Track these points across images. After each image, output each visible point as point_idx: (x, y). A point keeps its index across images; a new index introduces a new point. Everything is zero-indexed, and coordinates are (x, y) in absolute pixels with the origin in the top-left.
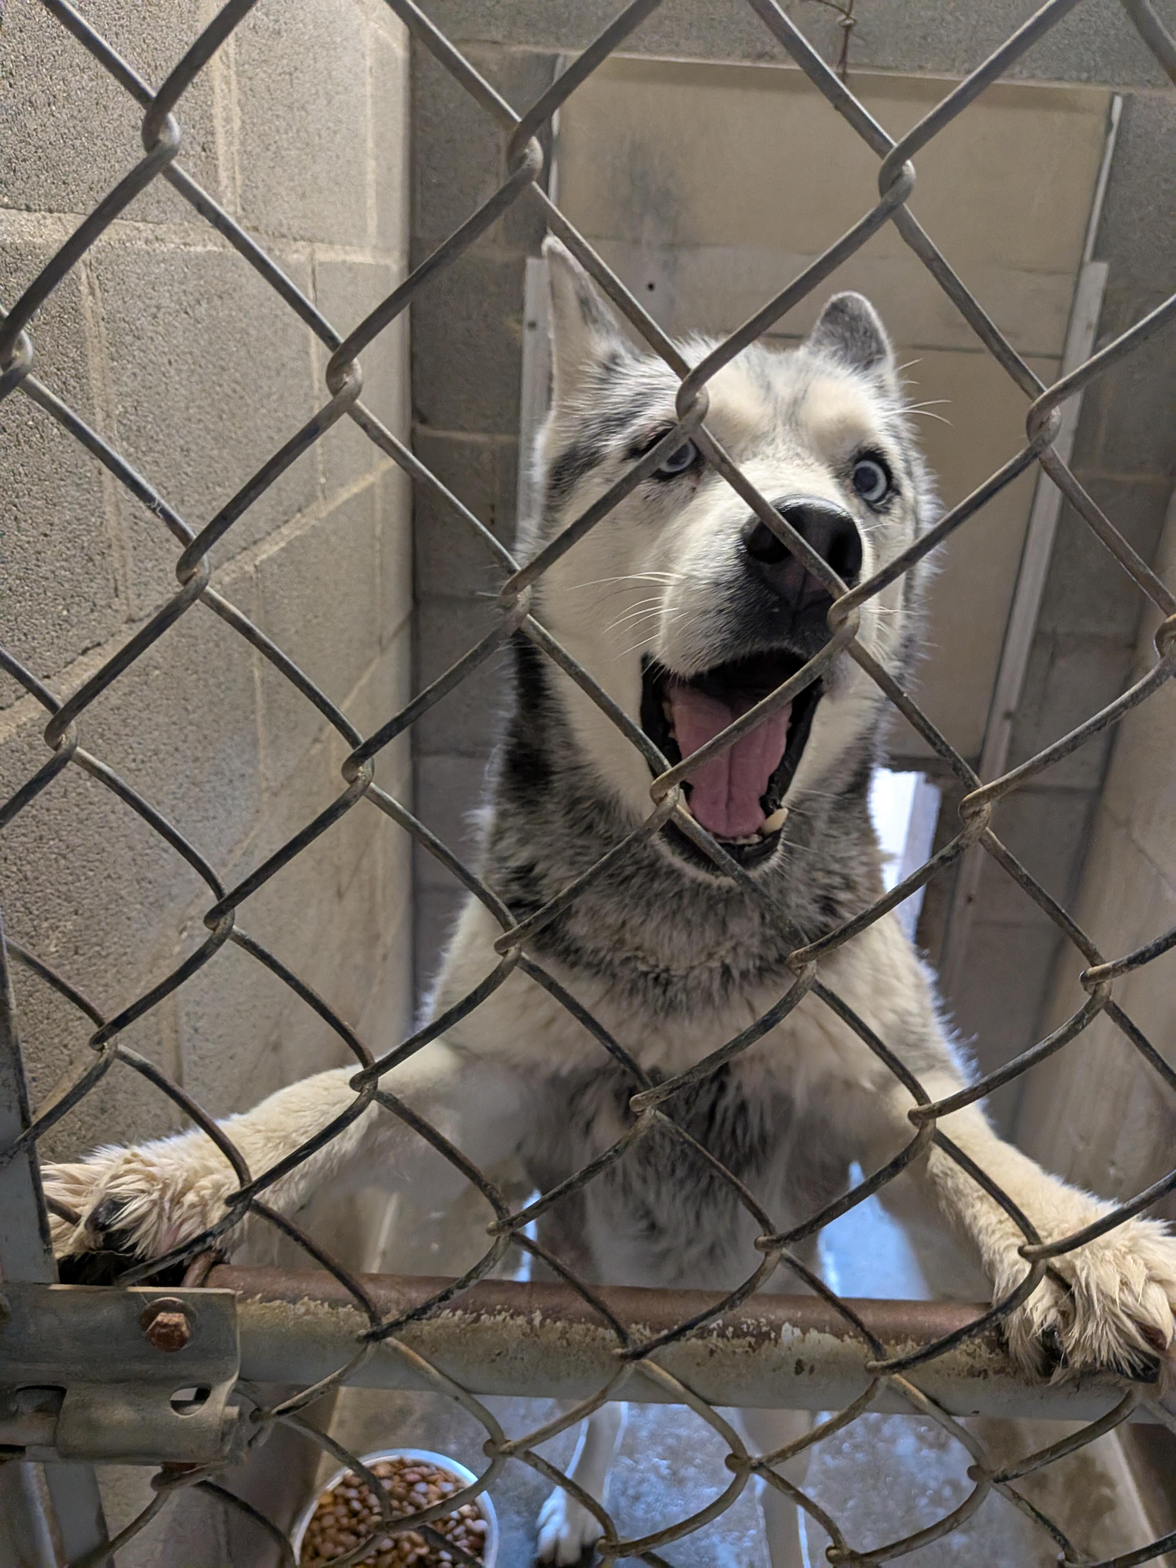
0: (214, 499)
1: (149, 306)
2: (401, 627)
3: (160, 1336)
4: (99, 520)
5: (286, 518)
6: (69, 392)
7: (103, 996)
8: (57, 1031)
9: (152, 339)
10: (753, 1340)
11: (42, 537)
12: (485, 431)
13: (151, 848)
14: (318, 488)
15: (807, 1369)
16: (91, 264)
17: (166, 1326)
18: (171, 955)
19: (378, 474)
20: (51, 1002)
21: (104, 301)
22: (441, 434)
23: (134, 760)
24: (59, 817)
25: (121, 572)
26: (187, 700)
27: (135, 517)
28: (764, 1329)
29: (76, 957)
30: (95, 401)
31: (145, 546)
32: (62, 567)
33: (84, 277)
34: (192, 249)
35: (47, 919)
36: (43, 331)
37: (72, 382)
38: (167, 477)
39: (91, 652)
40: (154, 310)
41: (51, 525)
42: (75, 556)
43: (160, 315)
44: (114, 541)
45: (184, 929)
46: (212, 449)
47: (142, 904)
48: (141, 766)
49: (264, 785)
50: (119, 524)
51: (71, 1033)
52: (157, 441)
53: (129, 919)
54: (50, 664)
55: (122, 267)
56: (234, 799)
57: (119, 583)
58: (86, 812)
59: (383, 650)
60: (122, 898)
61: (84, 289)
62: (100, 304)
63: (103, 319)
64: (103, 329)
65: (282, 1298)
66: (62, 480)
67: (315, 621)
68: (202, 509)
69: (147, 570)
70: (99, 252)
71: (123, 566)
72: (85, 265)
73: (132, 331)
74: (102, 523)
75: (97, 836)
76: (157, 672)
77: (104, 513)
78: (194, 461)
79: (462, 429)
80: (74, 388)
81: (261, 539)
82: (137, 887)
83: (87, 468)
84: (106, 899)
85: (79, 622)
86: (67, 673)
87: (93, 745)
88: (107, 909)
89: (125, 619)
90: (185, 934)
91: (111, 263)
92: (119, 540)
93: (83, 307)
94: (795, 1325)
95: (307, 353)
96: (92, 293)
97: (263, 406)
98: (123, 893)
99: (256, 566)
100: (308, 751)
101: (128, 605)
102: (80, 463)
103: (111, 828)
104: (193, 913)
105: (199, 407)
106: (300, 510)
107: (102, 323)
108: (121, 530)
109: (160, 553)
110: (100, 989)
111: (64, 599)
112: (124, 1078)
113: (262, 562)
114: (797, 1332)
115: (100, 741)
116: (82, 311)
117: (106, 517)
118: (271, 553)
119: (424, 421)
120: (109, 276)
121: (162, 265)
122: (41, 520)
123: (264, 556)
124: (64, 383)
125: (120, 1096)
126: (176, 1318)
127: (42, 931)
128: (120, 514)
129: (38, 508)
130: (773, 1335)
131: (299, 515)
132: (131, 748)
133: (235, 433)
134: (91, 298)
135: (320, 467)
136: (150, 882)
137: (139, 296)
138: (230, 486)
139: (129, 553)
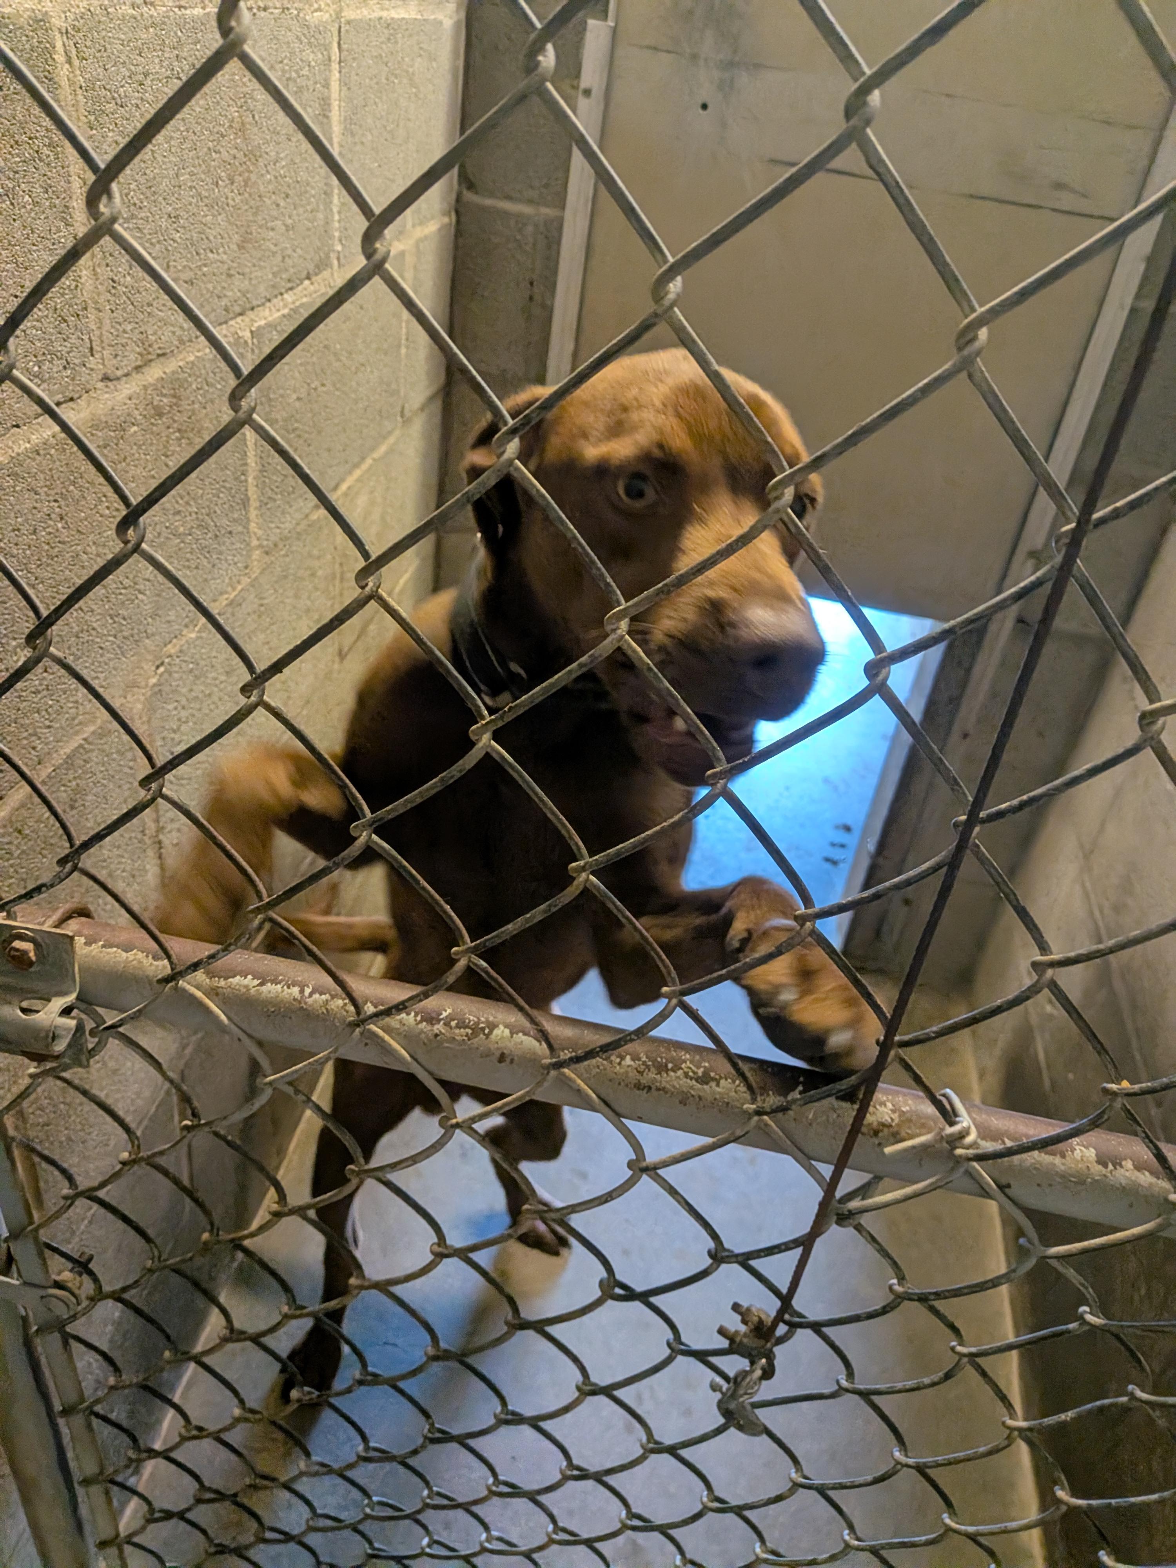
0: (205, 265)
1: (135, 74)
2: (431, 399)
3: (13, 957)
4: (74, 284)
5: (289, 285)
6: (41, 160)
7: (73, 711)
8: (25, 734)
9: (137, 106)
10: (470, 1031)
11: (12, 298)
12: (530, 202)
13: (125, 588)
14: (333, 256)
15: (508, 1060)
16: (67, 32)
17: (17, 950)
18: (147, 685)
19: (411, 242)
20: (19, 709)
21: (83, 70)
22: (488, 202)
23: (108, 508)
24: (28, 552)
25: (97, 333)
26: (167, 456)
27: (114, 281)
28: (482, 1025)
29: (45, 674)
30: (71, 168)
31: (124, 310)
32: (34, 327)
33: (59, 45)
34: (188, 12)
35: (15, 639)
36: (11, 100)
37: (46, 151)
38: (151, 244)
39: (64, 406)
40: (141, 77)
41: (22, 287)
42: (47, 316)
43: (148, 82)
44: (90, 304)
45: (162, 664)
46: (206, 216)
47: (115, 637)
48: (114, 513)
49: (255, 543)
50: (96, 288)
51: (39, 738)
52: (141, 208)
53: (101, 648)
54: (19, 414)
55: (104, 33)
56: (221, 553)
57: (94, 344)
58: (57, 550)
59: (407, 422)
60: (94, 629)
61: (60, 58)
62: (78, 72)
63: (81, 88)
64: (80, 97)
65: (118, 947)
66: (34, 245)
67: (321, 389)
68: (192, 274)
69: (125, 332)
70: (76, 19)
71: (99, 328)
72: (61, 33)
73: (114, 98)
74: (77, 286)
75: (67, 572)
76: (135, 428)
77: (80, 277)
78: (184, 228)
79: (509, 198)
80: (48, 156)
81: (258, 306)
82: (110, 621)
83: (62, 234)
84: (76, 629)
85: (50, 378)
86: (39, 424)
87: (64, 491)
88: (78, 637)
89: (100, 377)
90: (162, 669)
91: (90, 30)
92: (96, 303)
93: (59, 75)
94: (506, 1026)
95: (327, 117)
96: (69, 61)
97: (268, 172)
98: (95, 625)
99: (252, 332)
100: (307, 516)
101: (103, 364)
102: (54, 229)
103: (83, 567)
104: (173, 651)
105: (192, 174)
106: (308, 278)
107: (79, 92)
108: (99, 294)
109: (141, 316)
110: (71, 705)
111: (35, 356)
112: (94, 784)
113: (259, 328)
114: (507, 1032)
115: (72, 488)
116: (56, 79)
117: (83, 280)
118: (270, 319)
119: (471, 186)
120: (88, 43)
121: (151, 30)
122: (11, 282)
123: (262, 323)
124: (37, 152)
125: (90, 798)
126: (27, 946)
127: (10, 649)
128: (97, 279)
129: (7, 271)
130: (487, 1031)
131: (307, 282)
132: (105, 496)
133: (233, 200)
134: (67, 66)
135: (337, 234)
136: (124, 619)
137: (124, 63)
138: (225, 253)
139: (106, 315)
